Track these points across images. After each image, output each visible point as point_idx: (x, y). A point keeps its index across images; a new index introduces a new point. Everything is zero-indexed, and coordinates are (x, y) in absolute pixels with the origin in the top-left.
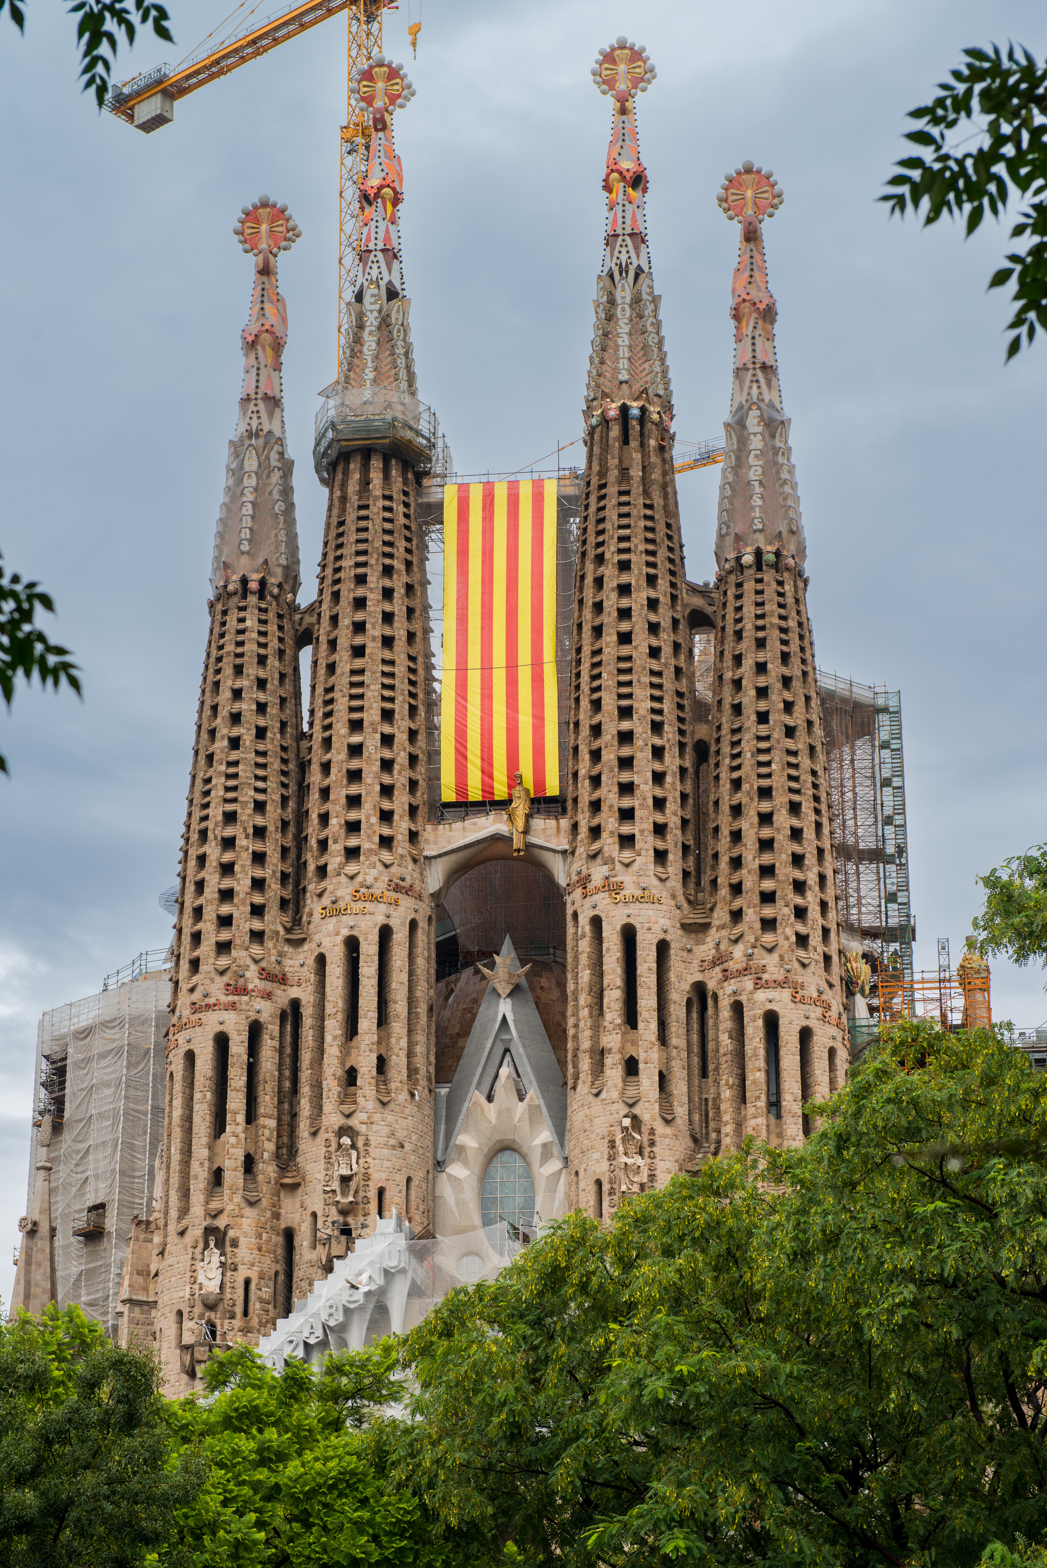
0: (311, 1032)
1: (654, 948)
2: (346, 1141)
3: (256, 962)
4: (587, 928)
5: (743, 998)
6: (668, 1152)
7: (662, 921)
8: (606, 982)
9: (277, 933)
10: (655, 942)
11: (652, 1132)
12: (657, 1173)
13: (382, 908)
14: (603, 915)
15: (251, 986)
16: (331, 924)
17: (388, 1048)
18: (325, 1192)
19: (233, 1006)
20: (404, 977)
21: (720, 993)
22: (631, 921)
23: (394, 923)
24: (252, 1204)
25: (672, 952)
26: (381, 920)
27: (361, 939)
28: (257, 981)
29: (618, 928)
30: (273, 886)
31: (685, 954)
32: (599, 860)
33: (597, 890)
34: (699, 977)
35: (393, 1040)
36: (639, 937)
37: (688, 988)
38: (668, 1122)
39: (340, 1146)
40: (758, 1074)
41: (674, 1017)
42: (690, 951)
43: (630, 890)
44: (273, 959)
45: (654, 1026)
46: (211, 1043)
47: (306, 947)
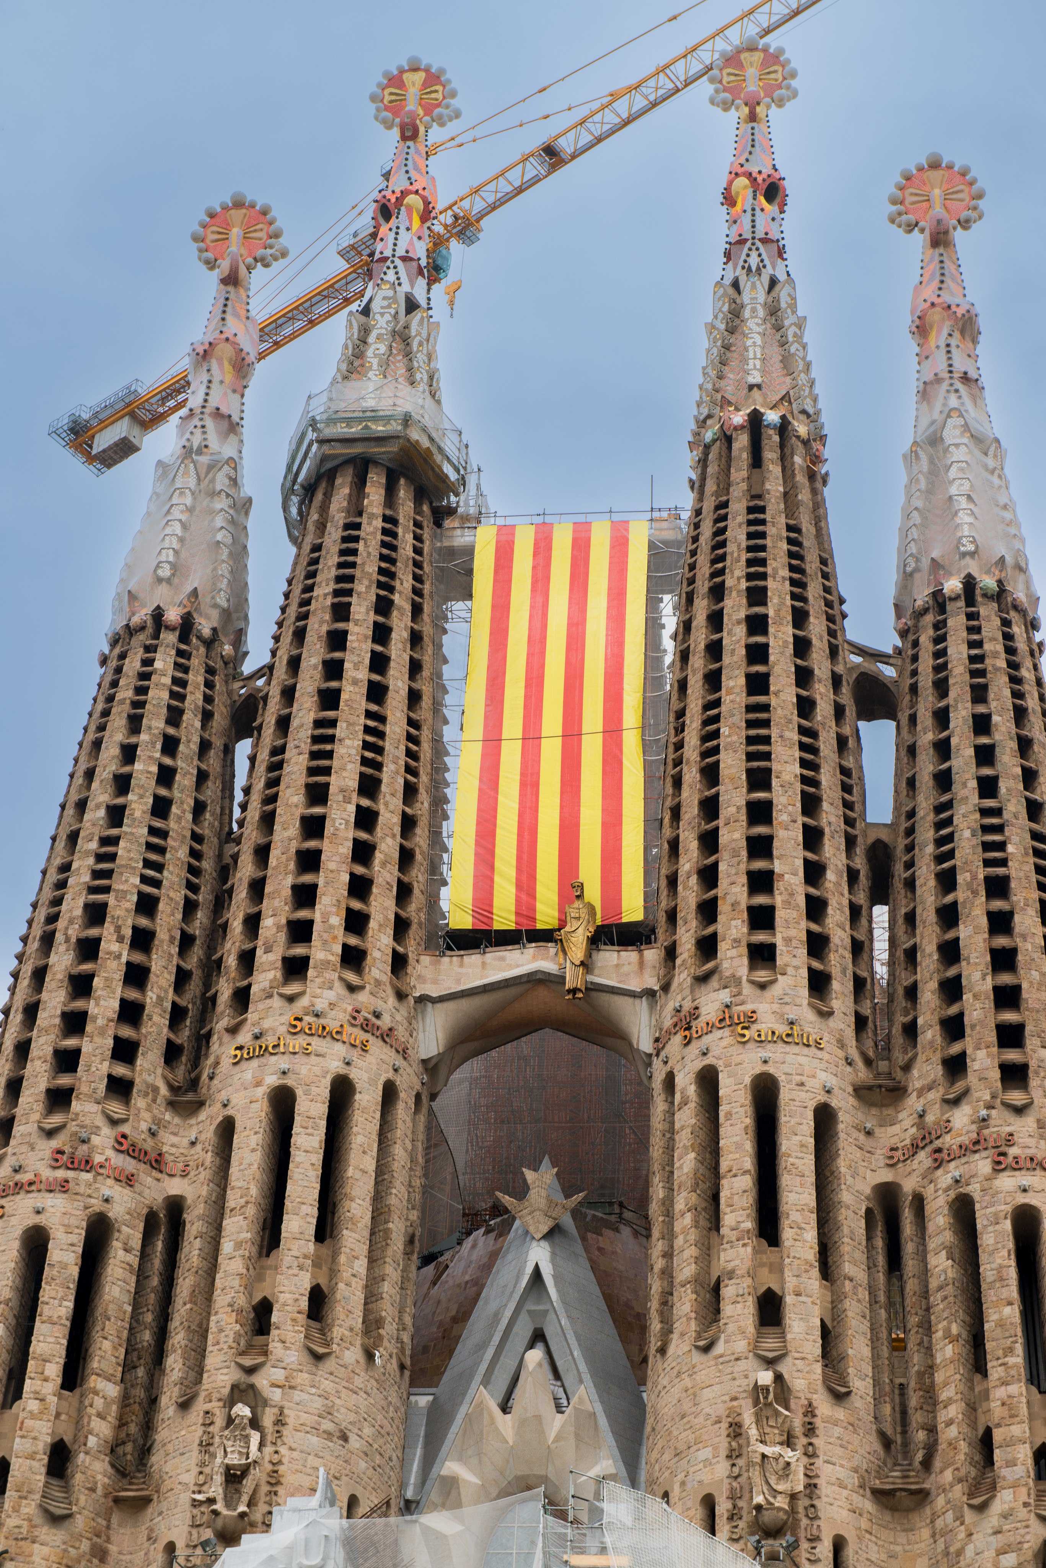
0: (198, 1243)
1: (810, 1115)
2: (243, 1410)
3: (114, 1122)
4: (692, 1090)
5: (974, 1189)
6: (839, 1451)
7: (823, 1076)
8: (724, 1166)
9: (156, 1090)
10: (812, 1105)
11: (810, 1411)
12: (821, 1482)
13: (340, 1050)
14: (720, 1065)
15: (98, 1159)
16: (250, 1070)
17: (333, 1273)
18: (195, 1504)
19: (63, 1186)
20: (370, 1163)
21: (929, 1192)
22: (771, 1069)
23: (359, 1075)
24: (56, 1520)
25: (841, 1127)
26: (335, 1066)
27: (299, 1092)
28: (110, 1153)
29: (748, 1080)
30: (156, 1018)
31: (862, 1137)
32: (714, 982)
33: (710, 1027)
34: (886, 1176)
35: (342, 1259)
36: (784, 1095)
37: (868, 1191)
38: (840, 1397)
39: (230, 1421)
40: (1007, 1310)
41: (846, 1230)
42: (869, 1133)
43: (767, 1022)
44: (144, 1126)
45: (811, 1235)
46: (16, 1245)
47: (203, 1115)
